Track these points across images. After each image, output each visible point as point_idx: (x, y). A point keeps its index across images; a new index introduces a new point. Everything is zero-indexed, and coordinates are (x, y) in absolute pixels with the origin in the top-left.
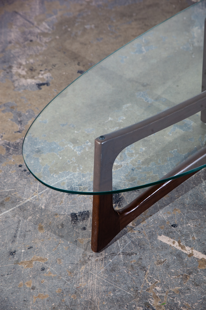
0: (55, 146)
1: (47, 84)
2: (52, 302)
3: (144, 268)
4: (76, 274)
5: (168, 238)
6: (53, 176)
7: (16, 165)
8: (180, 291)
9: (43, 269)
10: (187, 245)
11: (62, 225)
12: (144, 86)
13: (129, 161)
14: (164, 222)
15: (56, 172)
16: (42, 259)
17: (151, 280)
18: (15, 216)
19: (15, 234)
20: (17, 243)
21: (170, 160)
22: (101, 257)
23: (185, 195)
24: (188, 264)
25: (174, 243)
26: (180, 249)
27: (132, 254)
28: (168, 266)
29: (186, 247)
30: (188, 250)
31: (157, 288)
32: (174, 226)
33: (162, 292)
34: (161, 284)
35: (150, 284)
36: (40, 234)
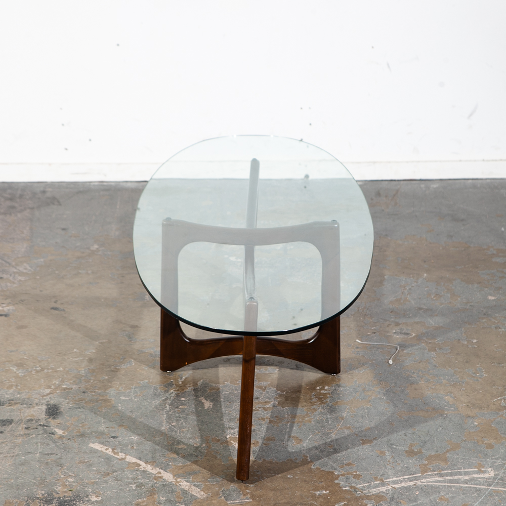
1: (6, 316)
3: (61, 465)
5: (101, 446)
8: (97, 483)
10: (121, 452)
12: (132, 327)
14: (103, 433)
17: (65, 474)
21: (135, 388)
24: (116, 465)
25: (106, 449)
26: (112, 454)
27: (52, 454)
28: (91, 465)
29: (120, 454)
30: (121, 455)
31: (69, 480)
32: (114, 437)
33: (74, 482)
34: (75, 477)
35: (62, 476)
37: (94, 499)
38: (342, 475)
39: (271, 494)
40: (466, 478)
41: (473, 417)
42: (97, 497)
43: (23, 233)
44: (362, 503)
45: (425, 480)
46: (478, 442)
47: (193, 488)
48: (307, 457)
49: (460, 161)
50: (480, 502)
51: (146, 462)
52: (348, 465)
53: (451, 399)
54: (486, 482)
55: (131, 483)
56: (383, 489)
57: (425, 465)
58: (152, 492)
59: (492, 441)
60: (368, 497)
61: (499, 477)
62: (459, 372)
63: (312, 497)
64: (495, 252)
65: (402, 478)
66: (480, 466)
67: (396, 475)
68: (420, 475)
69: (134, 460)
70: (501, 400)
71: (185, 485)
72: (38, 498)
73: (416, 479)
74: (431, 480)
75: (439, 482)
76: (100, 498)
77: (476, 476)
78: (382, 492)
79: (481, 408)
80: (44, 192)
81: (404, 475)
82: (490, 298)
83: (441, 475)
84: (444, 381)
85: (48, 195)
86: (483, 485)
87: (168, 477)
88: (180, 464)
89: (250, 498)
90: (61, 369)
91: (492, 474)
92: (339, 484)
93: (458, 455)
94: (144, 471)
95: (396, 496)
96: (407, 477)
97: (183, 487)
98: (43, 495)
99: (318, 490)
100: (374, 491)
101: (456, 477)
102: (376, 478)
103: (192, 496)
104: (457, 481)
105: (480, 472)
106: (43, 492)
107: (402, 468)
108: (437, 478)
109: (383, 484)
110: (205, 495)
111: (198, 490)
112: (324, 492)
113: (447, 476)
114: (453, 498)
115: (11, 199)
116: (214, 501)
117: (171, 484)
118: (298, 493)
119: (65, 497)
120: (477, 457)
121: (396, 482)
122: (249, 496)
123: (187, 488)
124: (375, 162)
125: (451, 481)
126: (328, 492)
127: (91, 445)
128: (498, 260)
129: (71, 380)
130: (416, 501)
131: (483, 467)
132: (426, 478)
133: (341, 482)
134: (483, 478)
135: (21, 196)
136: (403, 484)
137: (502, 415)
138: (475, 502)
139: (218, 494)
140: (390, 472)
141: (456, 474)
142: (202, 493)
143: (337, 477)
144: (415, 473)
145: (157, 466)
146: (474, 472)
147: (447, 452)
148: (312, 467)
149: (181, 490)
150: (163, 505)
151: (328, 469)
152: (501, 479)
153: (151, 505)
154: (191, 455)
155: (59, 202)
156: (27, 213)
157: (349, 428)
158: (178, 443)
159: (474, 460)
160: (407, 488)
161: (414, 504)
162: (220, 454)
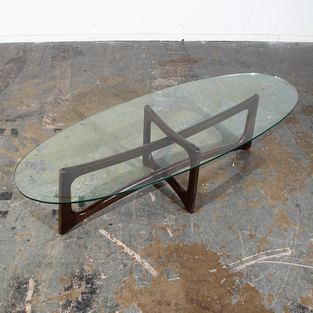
0: (54, 167)
1: (60, 130)
2: (29, 260)
3: (86, 247)
4: (46, 246)
5: (105, 231)
6: (48, 186)
7: (29, 176)
8: (103, 263)
9: (28, 240)
11: (46, 216)
12: (116, 138)
13: (95, 182)
14: (106, 221)
15: (50, 183)
16: (29, 235)
17: (88, 255)
18: (20, 207)
19: (18, 217)
20: (17, 223)
21: (119, 185)
22: (63, 238)
23: (122, 207)
24: (112, 248)
25: (107, 235)
26: (110, 238)
27: (82, 238)
28: (100, 248)
29: (114, 238)
30: (115, 240)
31: (91, 260)
32: (111, 225)
33: (93, 262)
34: (93, 258)
35: (87, 257)
36: (32, 219)
37: (103, 277)
38: (221, 256)
39: (189, 273)
40: (279, 256)
41: (275, 207)
42: (104, 275)
43: (68, 73)
44: (233, 279)
45: (261, 259)
46: (280, 226)
47: (151, 267)
48: (203, 240)
49: (244, 34)
50: (288, 276)
51: (127, 246)
52: (223, 247)
53: (264, 193)
54: (288, 259)
55: (120, 264)
56: (242, 267)
57: (259, 247)
59: (286, 226)
60: (235, 274)
61: (293, 255)
62: (264, 172)
63: (209, 275)
65: (249, 257)
66: (284, 246)
67: (246, 254)
68: (257, 254)
69: (120, 243)
70: (285, 192)
71: (146, 265)
72: (76, 276)
73: (256, 258)
74: (263, 259)
75: (267, 260)
76: (106, 277)
77: (283, 254)
78: (242, 270)
79: (277, 199)
80: (77, 48)
82: (269, 117)
83: (267, 254)
84: (259, 179)
85: (79, 49)
86: (287, 262)
87: (138, 257)
88: (143, 247)
89: (179, 276)
91: (290, 252)
92: (221, 263)
93: (273, 237)
94: (126, 253)
95: (248, 273)
96: (251, 256)
97: (146, 267)
98: (78, 273)
99: (211, 269)
100: (238, 269)
101: (274, 256)
102: (238, 258)
103: (151, 274)
104: (275, 259)
105: (284, 251)
106: (78, 271)
107: (249, 249)
108: (266, 257)
109: (242, 263)
110: (157, 274)
111: (153, 269)
112: (214, 270)
113: (270, 255)
114: (275, 273)
115: (64, 52)
116: (162, 279)
117: (140, 264)
118: (202, 272)
119: (89, 275)
120: (281, 239)
121: (247, 261)
122: (178, 274)
123: (148, 268)
125: (272, 259)
126: (216, 270)
127: (100, 231)
129: (89, 177)
130: (258, 277)
132: (260, 257)
133: (221, 261)
134: (286, 256)
135: (68, 50)
136: (251, 263)
137: (287, 205)
138: (285, 276)
139: (163, 273)
140: (244, 253)
141: (274, 253)
142: (155, 272)
143: (219, 257)
144: (255, 253)
145: (132, 249)
146: (282, 252)
147: (267, 235)
148: (207, 249)
149: (146, 269)
150: (137, 283)
151: (214, 251)
152: (295, 257)
153: (131, 283)
154: (148, 240)
155: (83, 54)
156: (70, 61)
157: (220, 217)
158: (141, 231)
159: (280, 241)
160: (253, 266)
161: (258, 279)
162: (162, 239)
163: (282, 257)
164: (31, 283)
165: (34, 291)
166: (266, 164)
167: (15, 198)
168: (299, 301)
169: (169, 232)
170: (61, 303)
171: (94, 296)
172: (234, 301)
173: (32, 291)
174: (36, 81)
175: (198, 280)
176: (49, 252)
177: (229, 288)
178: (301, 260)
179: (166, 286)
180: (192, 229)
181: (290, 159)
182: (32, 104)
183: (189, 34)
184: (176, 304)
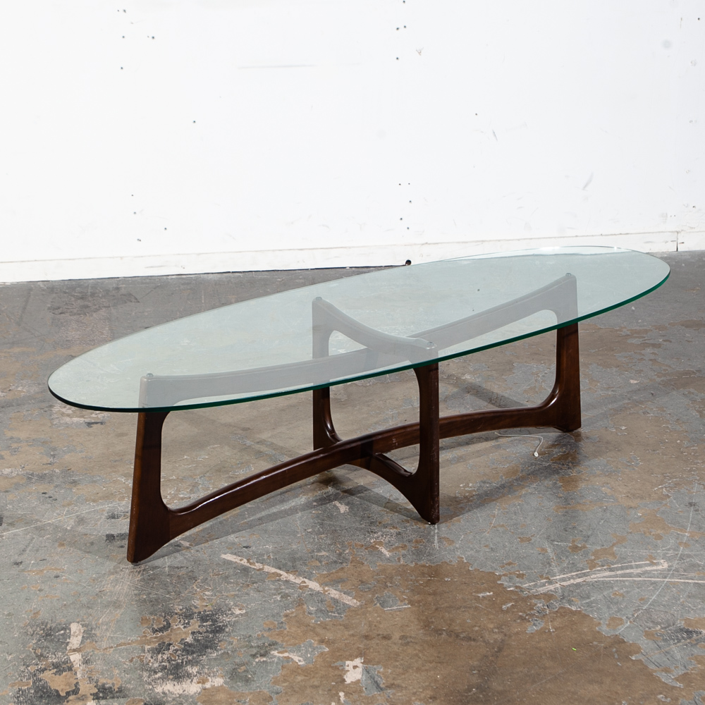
0: (98, 478)
1: (102, 423)
2: (64, 601)
3: (194, 578)
4: (101, 581)
5: (235, 557)
6: (89, 504)
7: (38, 493)
9: (57, 577)
10: (257, 562)
11: (92, 544)
12: (244, 429)
14: (234, 544)
15: (94, 501)
16: (56, 569)
17: (200, 587)
18: (27, 535)
19: (25, 549)
20: (25, 556)
22: (139, 569)
23: (271, 523)
24: (254, 576)
25: (241, 560)
26: (248, 565)
27: (182, 567)
28: (227, 577)
29: (256, 564)
30: (258, 566)
31: (207, 593)
32: (246, 547)
33: (212, 595)
34: (212, 590)
35: (198, 590)
36: (59, 549)
37: (237, 612)
38: (504, 575)
39: (430, 599)
40: (639, 571)
41: (635, 508)
42: (240, 609)
43: (102, 334)
44: (531, 603)
45: (595, 576)
46: (645, 533)
47: (344, 596)
48: (463, 558)
49: (577, 236)
50: (658, 595)
51: (287, 572)
52: (509, 564)
53: (609, 490)
54: (660, 574)
55: (275, 595)
56: (552, 587)
57: (592, 561)
58: (300, 603)
59: (659, 532)
60: (537, 597)
61: (673, 568)
62: (613, 462)
63: (475, 599)
64: (629, 333)
65: (569, 575)
66: (652, 558)
67: (562, 571)
68: (588, 570)
69: (273, 570)
70: (662, 488)
71: (334, 593)
72: (176, 614)
73: (585, 575)
74: (600, 575)
75: (610, 577)
76: (244, 611)
77: (648, 568)
78: (551, 590)
79: (642, 498)
80: (118, 289)
81: (571, 572)
82: (632, 381)
83: (611, 570)
84: (598, 472)
85: (123, 291)
86: (658, 577)
87: (314, 585)
88: (325, 572)
89: (408, 604)
90: (174, 477)
91: (666, 565)
92: (503, 584)
93: (626, 548)
94: (286, 581)
95: (566, 594)
96: (575, 574)
97: (332, 596)
98: (181, 610)
99: (481, 592)
100: (542, 590)
101: (628, 571)
102: (541, 577)
103: (344, 604)
104: (630, 575)
105: (652, 564)
106: (181, 607)
107: (568, 564)
108: (607, 573)
109: (550, 583)
110: (358, 603)
111: (350, 598)
112: (488, 594)
113: (618, 570)
114: (628, 592)
115: (82, 298)
116: (369, 609)
117: (318, 592)
118: (459, 596)
119: (205, 611)
120: (646, 549)
121: (563, 580)
122: (407, 602)
123: (337, 597)
124: (483, 241)
125: (623, 576)
126: (491, 593)
127: (223, 556)
128: (634, 341)
129: (187, 488)
130: (588, 598)
131: (655, 559)
132: (595, 574)
133: (504, 582)
134: (657, 570)
135: (93, 295)
136: (572, 581)
137: (666, 504)
138: (652, 595)
139: (372, 601)
140: (556, 570)
141: (627, 568)
142: (355, 601)
143: (499, 577)
144: (583, 569)
145: (299, 575)
146: (646, 565)
147: (614, 545)
148: (470, 569)
149: (332, 598)
150: (314, 616)
151: (488, 569)
152: (677, 570)
153: (301, 616)
154: (335, 562)
155: (136, 299)
156: (103, 312)
157: (503, 526)
158: (319, 551)
159: (644, 552)
160: (578, 585)
161: (588, 601)
162: (366, 560)
163: (645, 573)
164: (75, 627)
165: (83, 637)
166: (619, 451)
167: (12, 524)
168: (681, 624)
169: (383, 550)
170: (147, 647)
171: (220, 636)
172: (532, 628)
173: (80, 638)
174: (17, 350)
175: (451, 607)
176: (108, 588)
177: (520, 614)
178: (693, 575)
179: (380, 616)
180: (436, 544)
181: (681, 441)
182: (17, 387)
183: (423, 244)
184: (402, 638)
